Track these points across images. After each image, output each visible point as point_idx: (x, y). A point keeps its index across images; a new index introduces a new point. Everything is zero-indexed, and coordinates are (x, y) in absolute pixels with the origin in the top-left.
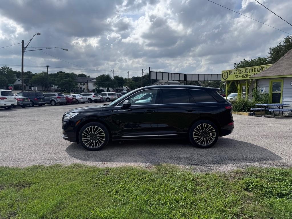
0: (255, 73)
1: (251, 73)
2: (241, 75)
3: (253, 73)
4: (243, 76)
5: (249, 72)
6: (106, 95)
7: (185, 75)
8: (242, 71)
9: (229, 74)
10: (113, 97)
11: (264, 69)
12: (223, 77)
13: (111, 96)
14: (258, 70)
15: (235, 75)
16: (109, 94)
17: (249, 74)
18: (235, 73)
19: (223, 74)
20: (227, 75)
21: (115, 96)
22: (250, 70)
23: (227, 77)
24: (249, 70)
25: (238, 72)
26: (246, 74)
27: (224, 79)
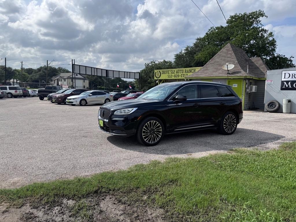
0: (186, 74)
1: (182, 74)
2: (173, 75)
3: (184, 73)
4: (175, 76)
5: (180, 72)
6: (7, 90)
7: (107, 71)
8: (174, 71)
9: (161, 73)
10: (17, 92)
11: (193, 71)
12: (156, 76)
13: (14, 91)
14: (188, 71)
15: (168, 74)
16: (10, 88)
17: (180, 74)
18: (168, 73)
19: (156, 73)
20: (160, 75)
21: (19, 91)
22: (182, 71)
23: (160, 76)
24: (180, 71)
25: (170, 72)
26: (178, 74)
27: (157, 78)
